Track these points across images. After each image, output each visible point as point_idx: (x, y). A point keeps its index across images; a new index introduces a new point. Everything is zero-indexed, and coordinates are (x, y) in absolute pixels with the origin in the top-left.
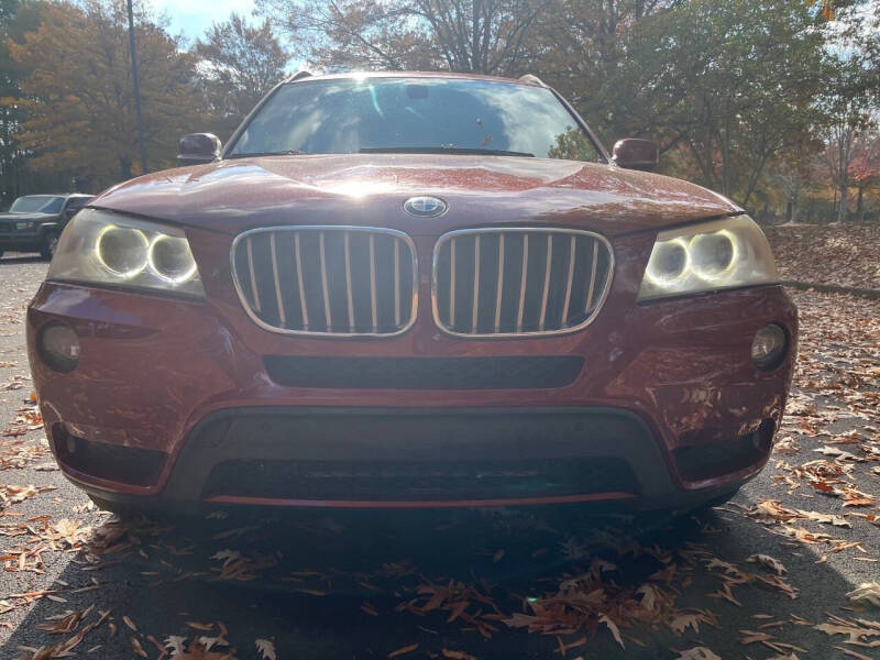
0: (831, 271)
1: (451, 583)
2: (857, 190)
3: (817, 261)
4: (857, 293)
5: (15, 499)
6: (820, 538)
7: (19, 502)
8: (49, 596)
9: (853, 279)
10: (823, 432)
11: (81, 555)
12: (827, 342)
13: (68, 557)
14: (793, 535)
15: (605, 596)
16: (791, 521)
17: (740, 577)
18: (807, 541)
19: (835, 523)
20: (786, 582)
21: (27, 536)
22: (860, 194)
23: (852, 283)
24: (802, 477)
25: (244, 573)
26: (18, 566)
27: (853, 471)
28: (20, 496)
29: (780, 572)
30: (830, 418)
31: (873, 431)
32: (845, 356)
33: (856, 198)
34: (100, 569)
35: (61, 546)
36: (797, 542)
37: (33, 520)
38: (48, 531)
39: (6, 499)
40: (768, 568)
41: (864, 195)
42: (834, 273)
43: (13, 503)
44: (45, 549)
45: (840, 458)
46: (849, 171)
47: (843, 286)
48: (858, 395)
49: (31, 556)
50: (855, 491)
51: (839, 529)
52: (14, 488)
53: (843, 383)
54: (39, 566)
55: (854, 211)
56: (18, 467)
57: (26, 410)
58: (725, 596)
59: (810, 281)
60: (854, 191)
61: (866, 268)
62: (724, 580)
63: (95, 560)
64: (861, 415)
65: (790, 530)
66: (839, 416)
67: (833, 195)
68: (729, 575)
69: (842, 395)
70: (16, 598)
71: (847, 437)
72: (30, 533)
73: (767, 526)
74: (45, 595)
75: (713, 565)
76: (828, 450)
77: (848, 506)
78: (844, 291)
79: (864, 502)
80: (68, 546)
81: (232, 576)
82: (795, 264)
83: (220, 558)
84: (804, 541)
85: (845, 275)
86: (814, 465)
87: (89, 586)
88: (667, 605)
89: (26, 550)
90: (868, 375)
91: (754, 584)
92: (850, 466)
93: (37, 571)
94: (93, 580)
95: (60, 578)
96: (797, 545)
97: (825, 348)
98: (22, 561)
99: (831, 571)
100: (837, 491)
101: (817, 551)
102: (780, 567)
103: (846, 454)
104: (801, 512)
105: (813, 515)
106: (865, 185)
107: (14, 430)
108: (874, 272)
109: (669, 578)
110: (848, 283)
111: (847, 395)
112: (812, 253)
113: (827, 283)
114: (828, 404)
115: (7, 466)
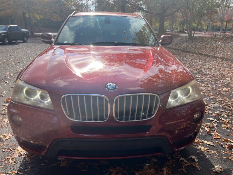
0: (217, 51)
1: (117, 167)
2: (226, 23)
3: (213, 48)
4: (223, 59)
5: (6, 139)
6: (207, 150)
7: (7, 139)
8: (19, 173)
9: (222, 54)
10: (210, 112)
11: (25, 158)
12: (214, 78)
13: (22, 159)
14: (200, 149)
15: (154, 171)
16: (200, 144)
17: (187, 163)
18: (204, 151)
19: (211, 145)
20: (198, 165)
21: (10, 152)
22: (226, 24)
23: (222, 56)
24: (204, 128)
25: (66, 164)
26: (9, 163)
27: (217, 126)
28: (7, 138)
29: (196, 162)
30: (212, 107)
31: (223, 112)
32: (218, 84)
33: (225, 25)
34: (30, 163)
35: (19, 155)
36: (201, 151)
37: (12, 146)
38: (16, 150)
39: (4, 139)
40: (194, 160)
41: (227, 24)
42: (217, 52)
43: (6, 140)
44: (16, 156)
45: (214, 122)
46: (224, 18)
47: (219, 56)
48: (220, 99)
49: (12, 159)
50: (216, 133)
51: (212, 147)
52: (5, 135)
53: (216, 94)
54: (15, 162)
55: (225, 28)
56: (5, 127)
57: (5, 105)
58: (183, 170)
59: (211, 54)
60: (225, 23)
61: (226, 51)
62: (183, 164)
63: (29, 160)
64: (220, 106)
65: (200, 147)
66: (215, 106)
67: (219, 24)
68: (184, 163)
69: (216, 98)
70: (10, 173)
71: (216, 114)
72: (11, 151)
73: (194, 146)
74: (17, 172)
75: (180, 160)
76: (211, 119)
77: (215, 139)
78: (220, 58)
79: (219, 137)
80: (21, 155)
81: (63, 165)
82: (207, 49)
83: (60, 159)
84: (203, 151)
85: (220, 53)
86: (207, 124)
87: (28, 169)
88: (169, 173)
89: (11, 157)
90: (223, 91)
91: (190, 166)
92: (216, 124)
93: (15, 164)
94: (29, 167)
95: (20, 166)
96: (201, 152)
97: (213, 80)
98: (10, 160)
99: (209, 161)
100: (212, 134)
101: (206, 154)
102: (196, 160)
103: (215, 120)
104: (203, 141)
105: (206, 142)
106: (228, 22)
107: (3, 113)
108: (228, 53)
109: (170, 164)
110: (221, 56)
111: (217, 98)
112: (212, 46)
113: (215, 55)
114: (212, 102)
115: (2, 127)
